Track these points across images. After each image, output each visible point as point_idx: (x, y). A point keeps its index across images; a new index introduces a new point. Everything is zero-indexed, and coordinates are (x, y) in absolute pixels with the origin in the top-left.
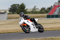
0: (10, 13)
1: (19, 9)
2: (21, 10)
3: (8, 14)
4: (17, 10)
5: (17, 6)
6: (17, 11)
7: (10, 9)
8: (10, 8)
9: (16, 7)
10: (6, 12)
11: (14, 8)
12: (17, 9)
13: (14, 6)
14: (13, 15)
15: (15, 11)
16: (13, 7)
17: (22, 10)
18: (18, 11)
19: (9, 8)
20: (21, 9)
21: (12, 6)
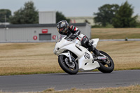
0: (97, 24)
1: (117, 15)
2: (122, 19)
3: (93, 27)
4: (113, 19)
5: (113, 9)
6: (113, 21)
7: (96, 16)
8: (98, 14)
9: (112, 11)
10: (87, 21)
11: (107, 13)
12: (114, 16)
13: (107, 9)
14: (104, 30)
15: (109, 21)
16: (104, 11)
17: (124, 18)
18: (116, 20)
19: (95, 14)
20: (123, 16)
21: (101, 9)
